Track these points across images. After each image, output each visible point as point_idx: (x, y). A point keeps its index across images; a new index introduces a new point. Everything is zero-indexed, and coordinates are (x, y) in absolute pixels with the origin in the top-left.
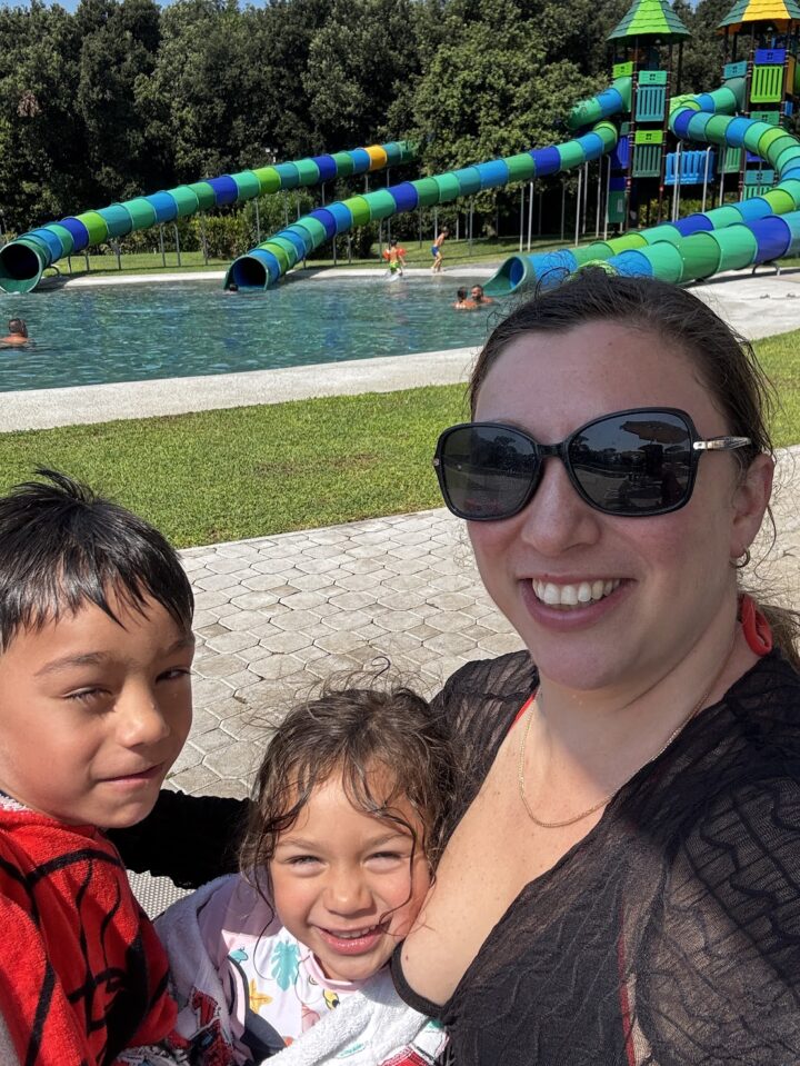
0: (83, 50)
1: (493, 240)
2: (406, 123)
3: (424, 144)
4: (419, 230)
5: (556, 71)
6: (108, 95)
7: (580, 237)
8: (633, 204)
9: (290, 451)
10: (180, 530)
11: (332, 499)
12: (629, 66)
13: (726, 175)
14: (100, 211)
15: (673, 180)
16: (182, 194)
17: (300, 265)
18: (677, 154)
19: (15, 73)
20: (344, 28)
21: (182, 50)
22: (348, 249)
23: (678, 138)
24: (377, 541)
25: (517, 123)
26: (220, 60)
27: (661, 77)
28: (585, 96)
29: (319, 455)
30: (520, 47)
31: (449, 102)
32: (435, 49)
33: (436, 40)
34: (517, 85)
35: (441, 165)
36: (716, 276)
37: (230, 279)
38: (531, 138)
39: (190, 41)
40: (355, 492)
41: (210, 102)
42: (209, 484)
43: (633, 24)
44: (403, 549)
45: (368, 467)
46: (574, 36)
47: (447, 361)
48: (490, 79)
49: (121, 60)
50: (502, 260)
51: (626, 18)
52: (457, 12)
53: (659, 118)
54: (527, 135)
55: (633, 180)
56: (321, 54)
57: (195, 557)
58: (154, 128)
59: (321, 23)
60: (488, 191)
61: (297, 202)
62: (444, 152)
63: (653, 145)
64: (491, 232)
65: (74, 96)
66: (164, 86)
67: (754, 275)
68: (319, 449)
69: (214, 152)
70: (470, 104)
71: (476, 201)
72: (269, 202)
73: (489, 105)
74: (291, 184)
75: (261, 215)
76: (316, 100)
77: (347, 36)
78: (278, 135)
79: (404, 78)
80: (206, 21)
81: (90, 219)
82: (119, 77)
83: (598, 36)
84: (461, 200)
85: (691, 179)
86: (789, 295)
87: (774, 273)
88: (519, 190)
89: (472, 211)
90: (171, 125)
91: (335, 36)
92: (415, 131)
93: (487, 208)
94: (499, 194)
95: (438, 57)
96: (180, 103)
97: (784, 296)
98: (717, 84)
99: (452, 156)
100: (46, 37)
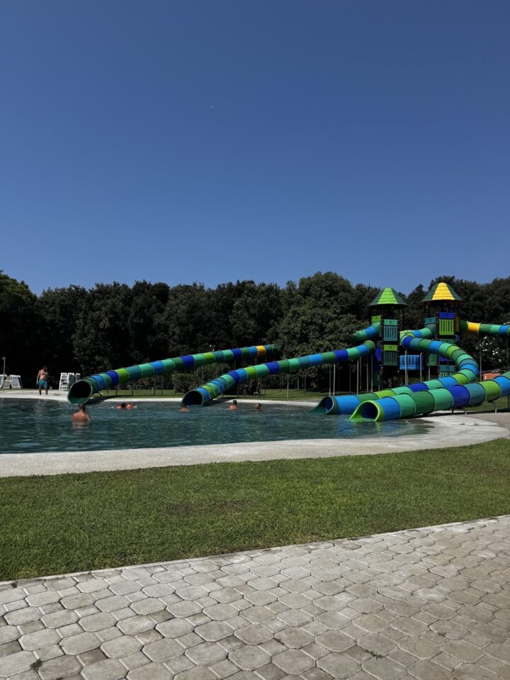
0: (133, 302)
1: (316, 390)
2: (275, 337)
3: (283, 346)
4: (280, 384)
5: (345, 318)
6: (142, 321)
7: (359, 391)
8: (385, 377)
9: (193, 496)
10: (102, 553)
11: (213, 534)
12: (379, 317)
13: (431, 367)
14: (127, 368)
15: (404, 367)
16: (167, 362)
17: (221, 396)
18: (406, 356)
19: (101, 310)
20: (250, 298)
21: (178, 304)
22: (245, 391)
23: (406, 348)
24: (240, 572)
25: (327, 339)
26: (194, 308)
27: (395, 322)
28: (359, 329)
29: (210, 500)
30: (328, 308)
31: (296, 328)
32: (290, 308)
33: (290, 304)
34: (327, 323)
35: (292, 355)
36: (434, 413)
37: (184, 401)
38: (334, 345)
39: (181, 301)
40: (229, 529)
41: (188, 325)
42: (134, 517)
43: (380, 300)
44: (259, 580)
45: (240, 511)
46: (353, 305)
47: (293, 445)
48: (314, 320)
49: (150, 306)
50: (321, 399)
51: (377, 298)
52: (301, 294)
53: (396, 339)
54: (332, 344)
55: (384, 366)
56: (238, 308)
57: (105, 577)
58: (160, 336)
59: (239, 296)
60: (314, 367)
61: (222, 368)
62: (293, 350)
63: (393, 351)
64: (315, 386)
65: (126, 321)
66: (168, 318)
67: (452, 414)
68: (211, 495)
69: (186, 346)
70: (305, 330)
71: (308, 372)
72: (208, 367)
73: (314, 331)
74: (220, 360)
75: (205, 373)
76: (235, 327)
77: (250, 302)
78: (217, 340)
79: (275, 319)
80: (189, 293)
81: (121, 371)
82: (147, 314)
83: (363, 305)
84: (300, 371)
85: (413, 367)
86: (475, 424)
87: (464, 413)
88: (328, 368)
89: (306, 376)
90: (168, 334)
91: (245, 301)
92: (279, 340)
93: (313, 375)
94: (319, 369)
95: (291, 311)
96: (173, 325)
97: (473, 424)
98: (422, 326)
99: (296, 352)
100: (118, 296)
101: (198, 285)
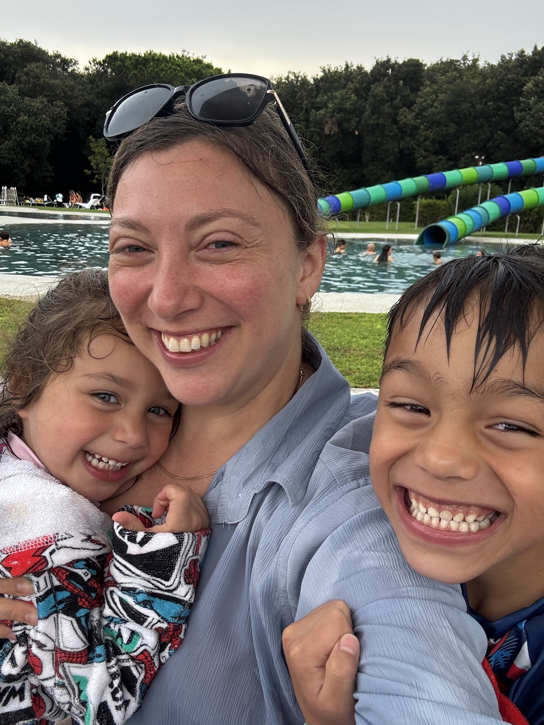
0: (370, 93)
6: (381, 121)
16: (407, 184)
21: (435, 92)
26: (458, 97)
39: (441, 86)
41: (447, 125)
49: (393, 99)
56: (530, 94)
58: (406, 142)
59: (535, 72)
66: (418, 116)
69: (443, 158)
76: (522, 125)
78: (489, 148)
80: (454, 73)
81: (345, 197)
82: (390, 110)
90: (418, 140)
96: (426, 126)
100: (350, 85)
101: (470, 58)
